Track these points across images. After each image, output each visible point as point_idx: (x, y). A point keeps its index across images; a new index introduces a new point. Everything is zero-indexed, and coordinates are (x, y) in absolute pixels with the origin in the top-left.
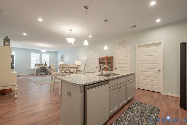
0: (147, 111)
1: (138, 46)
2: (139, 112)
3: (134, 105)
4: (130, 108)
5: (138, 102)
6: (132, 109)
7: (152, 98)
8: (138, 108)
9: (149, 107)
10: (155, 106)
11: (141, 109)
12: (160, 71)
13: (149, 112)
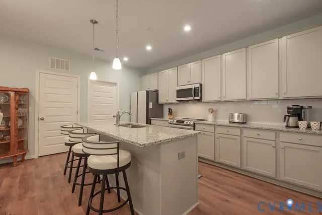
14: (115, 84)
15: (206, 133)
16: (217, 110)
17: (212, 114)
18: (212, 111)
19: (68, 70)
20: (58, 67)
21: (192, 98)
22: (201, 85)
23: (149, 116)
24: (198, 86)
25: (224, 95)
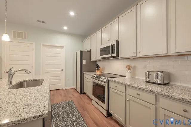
0: (68, 107)
1: (43, 45)
2: (63, 112)
3: (54, 109)
4: (54, 114)
5: (54, 105)
6: (57, 114)
7: (61, 95)
8: (60, 109)
9: (66, 103)
10: (69, 101)
11: (63, 109)
12: (62, 70)
13: (69, 107)
14: (63, 47)
15: (118, 92)
16: (135, 67)
17: (129, 70)
18: (129, 68)
19: (26, 38)
20: (18, 37)
21: (110, 55)
22: (118, 42)
23: (83, 71)
24: (114, 43)
25: (139, 50)
